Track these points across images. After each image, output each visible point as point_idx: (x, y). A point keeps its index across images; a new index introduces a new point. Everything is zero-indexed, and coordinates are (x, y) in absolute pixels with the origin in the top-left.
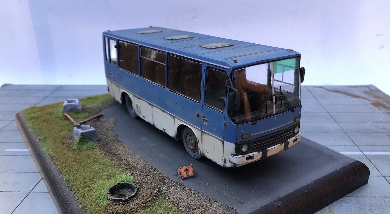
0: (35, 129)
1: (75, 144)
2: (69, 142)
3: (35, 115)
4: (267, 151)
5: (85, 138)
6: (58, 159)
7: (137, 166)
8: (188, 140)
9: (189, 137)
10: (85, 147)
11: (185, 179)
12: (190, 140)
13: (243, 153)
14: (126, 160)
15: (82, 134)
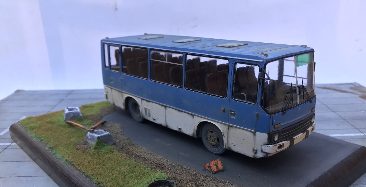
0: (40, 138)
1: (92, 148)
2: (84, 148)
3: (36, 125)
4: (294, 139)
5: (102, 142)
6: (79, 164)
7: (163, 164)
8: (209, 136)
9: (210, 134)
10: (103, 151)
11: (216, 173)
12: (211, 136)
13: (274, 143)
14: (150, 160)
15: (98, 138)
